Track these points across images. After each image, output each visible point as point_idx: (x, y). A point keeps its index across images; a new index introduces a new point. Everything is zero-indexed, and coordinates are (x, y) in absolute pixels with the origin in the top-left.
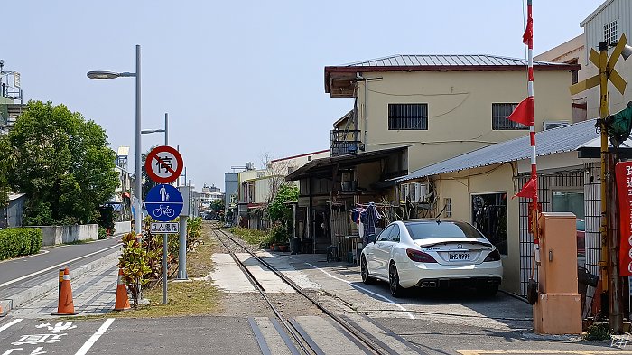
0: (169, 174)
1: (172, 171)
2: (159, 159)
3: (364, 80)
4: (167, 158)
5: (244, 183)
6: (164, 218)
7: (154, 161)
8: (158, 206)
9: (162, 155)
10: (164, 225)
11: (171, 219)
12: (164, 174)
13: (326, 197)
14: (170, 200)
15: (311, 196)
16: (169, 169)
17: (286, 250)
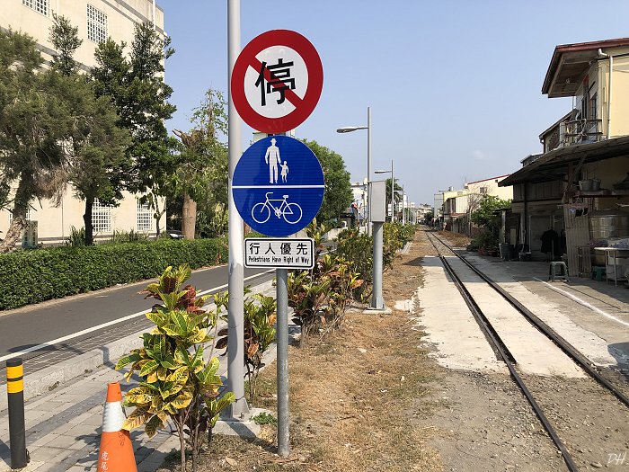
0: (288, 108)
1: (294, 99)
2: (261, 68)
3: (607, 58)
4: (281, 64)
5: (448, 200)
6: (276, 229)
7: (251, 75)
8: (260, 195)
9: (269, 56)
10: (277, 245)
11: (294, 229)
12: (275, 108)
13: (558, 202)
14: (292, 178)
15: (526, 201)
16: (286, 93)
17: (495, 255)
